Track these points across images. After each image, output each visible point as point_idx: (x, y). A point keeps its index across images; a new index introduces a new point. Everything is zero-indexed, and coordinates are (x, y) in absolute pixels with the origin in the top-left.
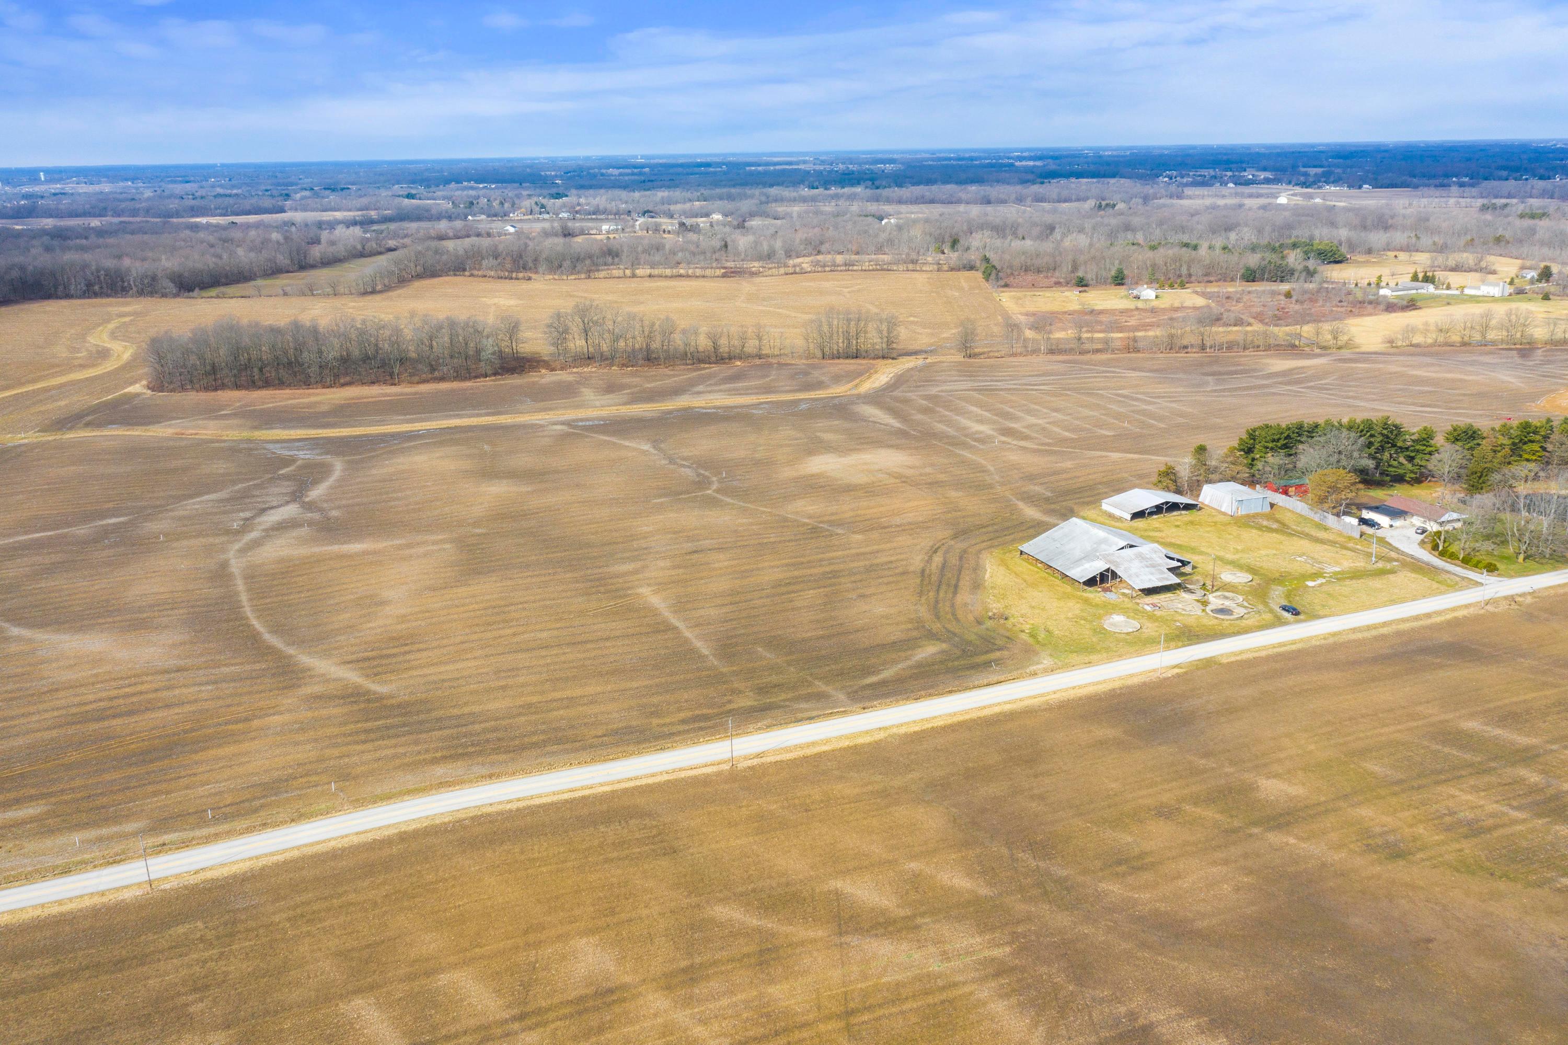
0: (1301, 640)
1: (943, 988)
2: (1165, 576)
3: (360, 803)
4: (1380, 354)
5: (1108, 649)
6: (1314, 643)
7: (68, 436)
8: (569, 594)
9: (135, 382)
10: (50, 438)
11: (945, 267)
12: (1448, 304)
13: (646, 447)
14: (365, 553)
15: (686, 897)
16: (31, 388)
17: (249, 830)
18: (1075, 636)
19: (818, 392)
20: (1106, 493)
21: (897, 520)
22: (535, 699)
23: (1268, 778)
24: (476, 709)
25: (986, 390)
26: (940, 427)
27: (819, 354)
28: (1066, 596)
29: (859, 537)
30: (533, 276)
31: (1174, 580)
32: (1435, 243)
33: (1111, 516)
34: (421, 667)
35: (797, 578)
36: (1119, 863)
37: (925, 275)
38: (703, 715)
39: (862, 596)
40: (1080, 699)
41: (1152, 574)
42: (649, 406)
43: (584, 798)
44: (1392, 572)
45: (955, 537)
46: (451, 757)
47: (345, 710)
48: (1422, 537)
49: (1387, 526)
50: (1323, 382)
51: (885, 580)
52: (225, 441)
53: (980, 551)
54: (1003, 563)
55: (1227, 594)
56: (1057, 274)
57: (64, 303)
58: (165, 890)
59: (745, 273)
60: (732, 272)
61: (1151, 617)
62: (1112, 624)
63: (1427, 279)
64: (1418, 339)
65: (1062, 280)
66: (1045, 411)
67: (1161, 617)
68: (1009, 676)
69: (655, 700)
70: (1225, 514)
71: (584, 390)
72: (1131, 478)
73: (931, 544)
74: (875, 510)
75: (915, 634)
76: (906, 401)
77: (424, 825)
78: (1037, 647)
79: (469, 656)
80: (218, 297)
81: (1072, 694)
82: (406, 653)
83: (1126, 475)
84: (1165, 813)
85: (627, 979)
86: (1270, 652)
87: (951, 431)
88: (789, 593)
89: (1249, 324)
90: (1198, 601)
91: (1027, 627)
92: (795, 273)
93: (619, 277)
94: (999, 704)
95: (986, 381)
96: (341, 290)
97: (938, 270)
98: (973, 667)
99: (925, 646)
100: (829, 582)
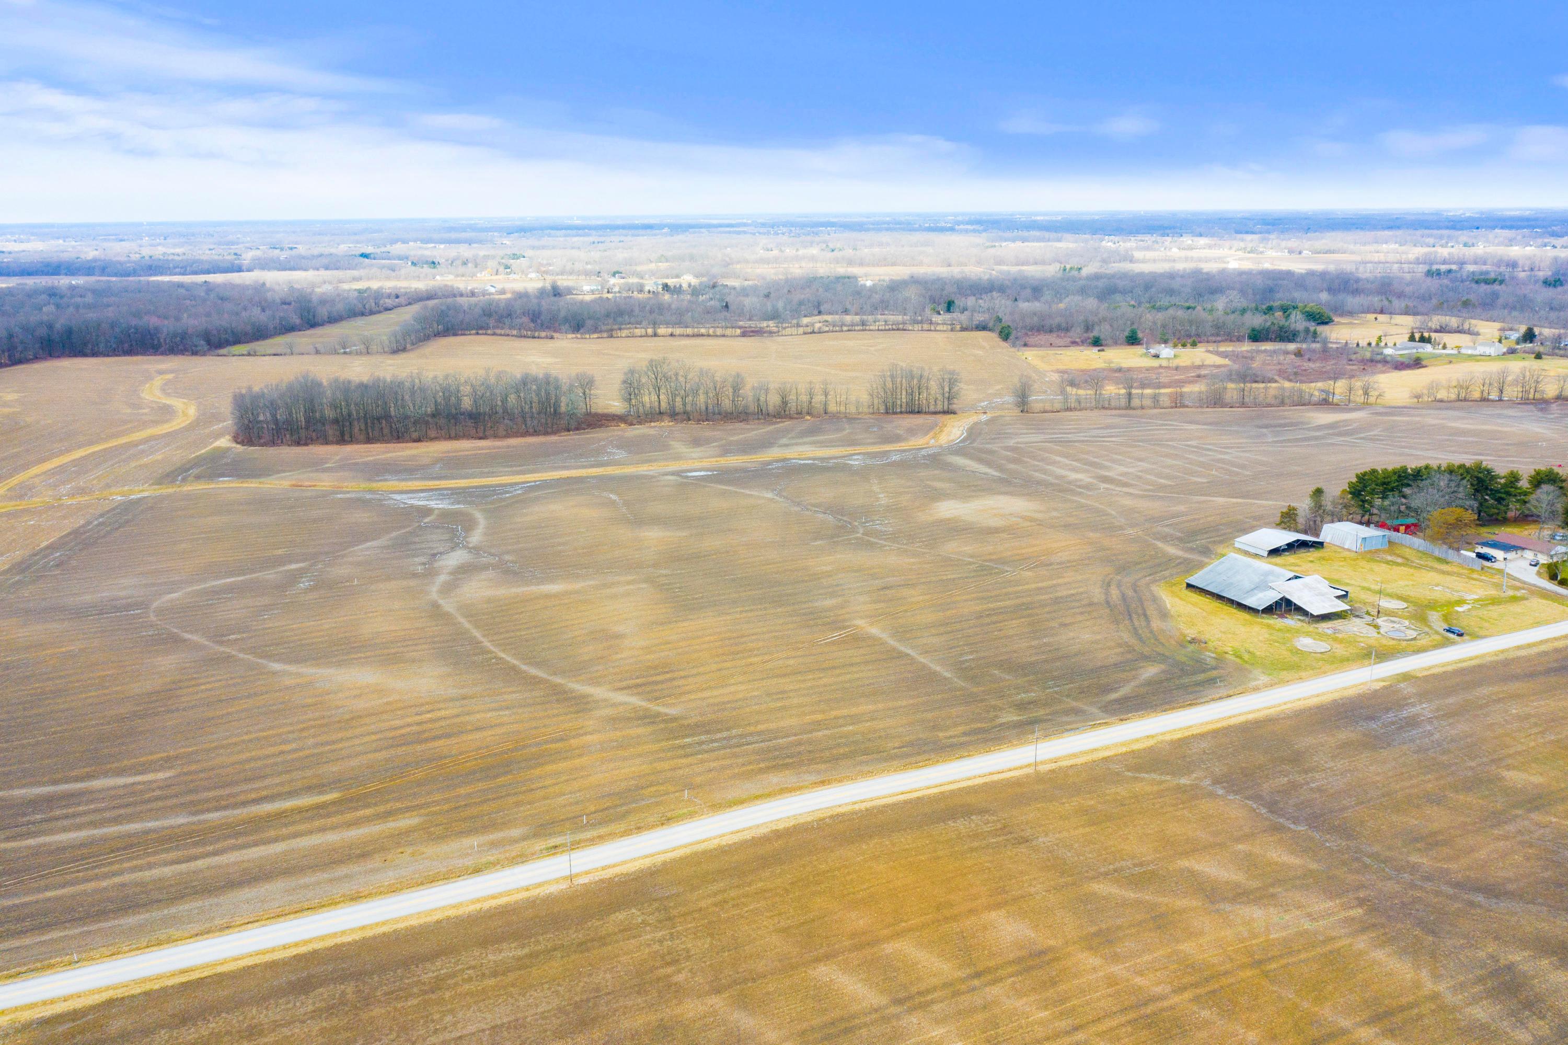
0: (1476, 657)
1: (1324, 942)
2: (1335, 603)
3: (717, 807)
4: (1410, 408)
5: (1312, 667)
6: (1489, 659)
7: (187, 488)
8: (791, 626)
9: (217, 437)
10: (171, 491)
11: (958, 327)
12: (1451, 362)
13: (770, 495)
14: (566, 593)
15: (1061, 877)
16: (115, 444)
17: (629, 832)
18: (1277, 657)
19: (900, 444)
20: (1233, 533)
21: (1056, 558)
22: (819, 717)
23: (1509, 770)
24: (772, 726)
25: (1060, 442)
26: (1039, 476)
27: (882, 409)
28: (1248, 623)
29: (1029, 574)
30: (556, 335)
31: (1342, 606)
32: (1407, 307)
33: (1248, 553)
34: (694, 691)
35: (993, 609)
36: (1416, 840)
37: (943, 335)
38: (979, 728)
39: (1064, 625)
40: (1310, 709)
41: (1324, 601)
42: (746, 457)
43: (918, 798)
44: (1523, 599)
45: (1118, 573)
46: (774, 767)
47: (649, 729)
48: (1536, 568)
49: (1502, 559)
50: (1372, 433)
51: (1076, 610)
52: (348, 492)
53: (1148, 585)
54: (1175, 594)
55: (1392, 619)
56: (1071, 334)
58: (585, 884)
59: (765, 332)
60: (753, 332)
62: (1304, 646)
63: (1423, 340)
64: (1442, 395)
65: (1077, 340)
66: (1129, 460)
67: (1344, 639)
68: (1235, 690)
69: (929, 715)
70: (1349, 550)
71: (672, 443)
72: (1247, 520)
73: (1100, 579)
74: (1028, 550)
75: (1129, 656)
76: (991, 452)
77: (791, 824)
78: (1248, 666)
79: (732, 681)
80: (249, 355)
82: (672, 679)
83: (1240, 517)
84: (1436, 800)
85: (1052, 942)
86: (1455, 667)
87: (1051, 479)
88: (994, 623)
89: (1276, 381)
90: (1369, 624)
91: (1228, 649)
92: (813, 332)
93: (641, 336)
95: (1056, 434)
96: (374, 348)
97: (952, 330)
98: (1199, 684)
99: (1145, 666)
100: (1026, 613)
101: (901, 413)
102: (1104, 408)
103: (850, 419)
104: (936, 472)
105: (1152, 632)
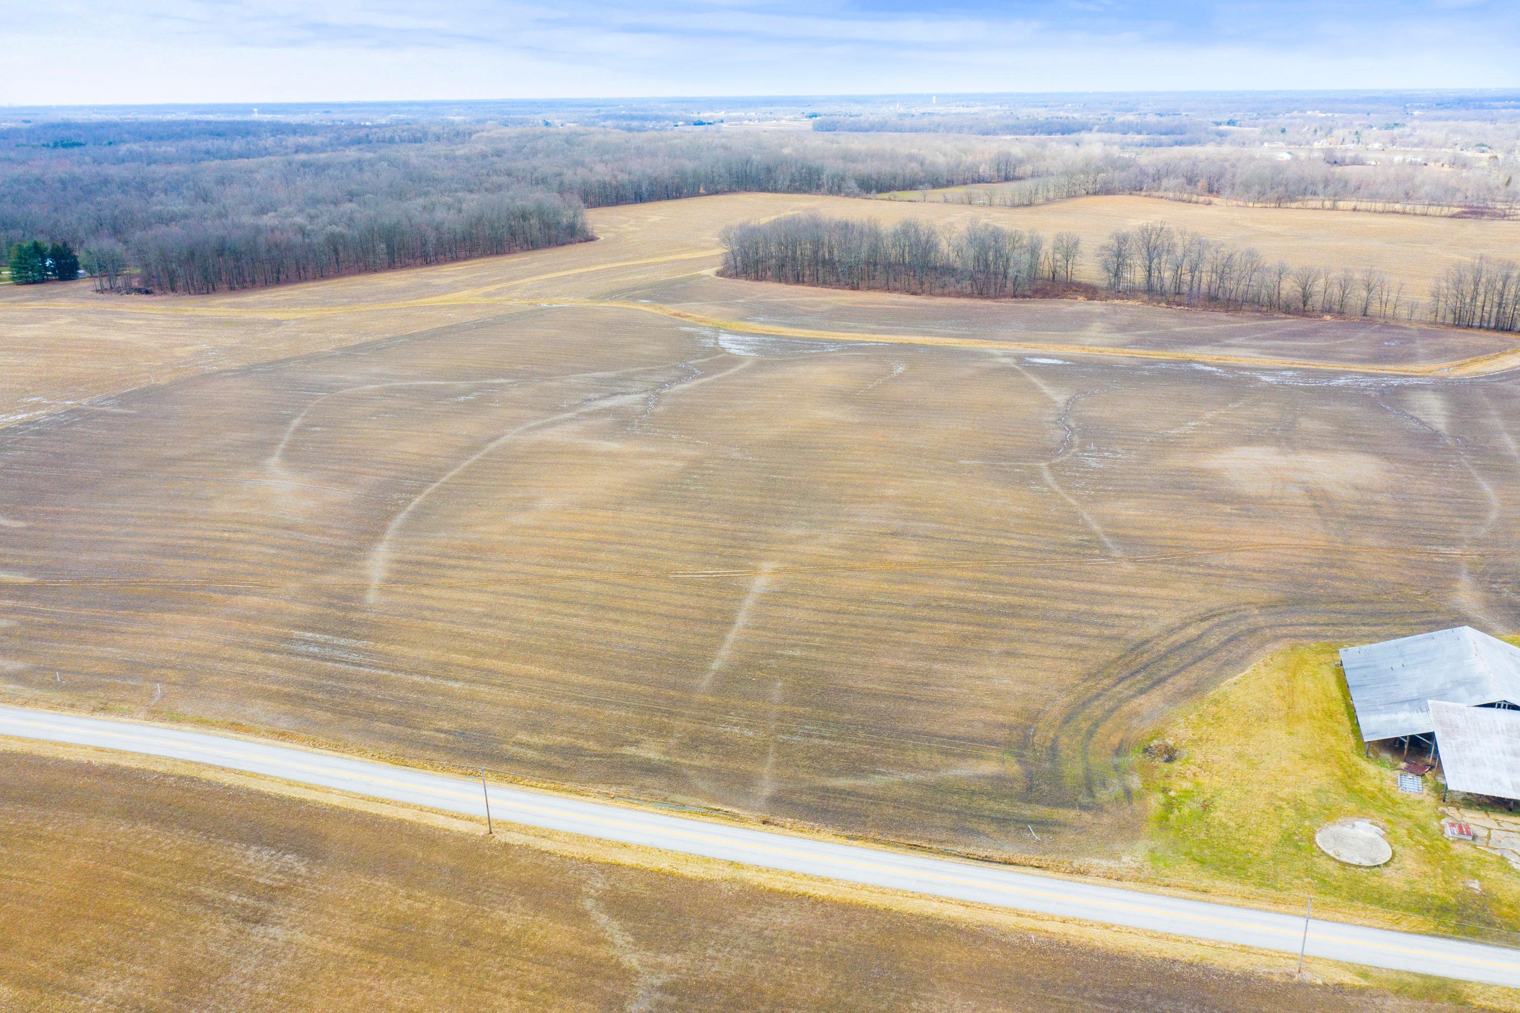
3: (156, 714)
5: (1266, 881)
7: (600, 305)
8: (691, 547)
9: (712, 267)
10: (585, 305)
13: (1060, 397)
18: (1242, 835)
27: (1450, 318)
28: (1327, 757)
29: (1129, 568)
34: (440, 586)
35: (963, 601)
39: (1008, 654)
45: (1267, 607)
51: (1072, 639)
53: (1277, 638)
54: (1296, 668)
61: (1433, 852)
62: (1337, 838)
67: (1454, 859)
68: (1033, 859)
69: (566, 707)
73: (1215, 605)
74: (1207, 536)
75: (1000, 735)
76: (1505, 397)
78: (1150, 828)
79: (490, 588)
80: (890, 199)
82: (455, 567)
88: (923, 619)
91: (1180, 787)
93: (1316, 209)
94: (949, 901)
98: (1003, 821)
99: (989, 758)
100: (995, 619)
101: (1480, 327)
103: (1388, 324)
104: (1353, 409)
105: (1112, 710)
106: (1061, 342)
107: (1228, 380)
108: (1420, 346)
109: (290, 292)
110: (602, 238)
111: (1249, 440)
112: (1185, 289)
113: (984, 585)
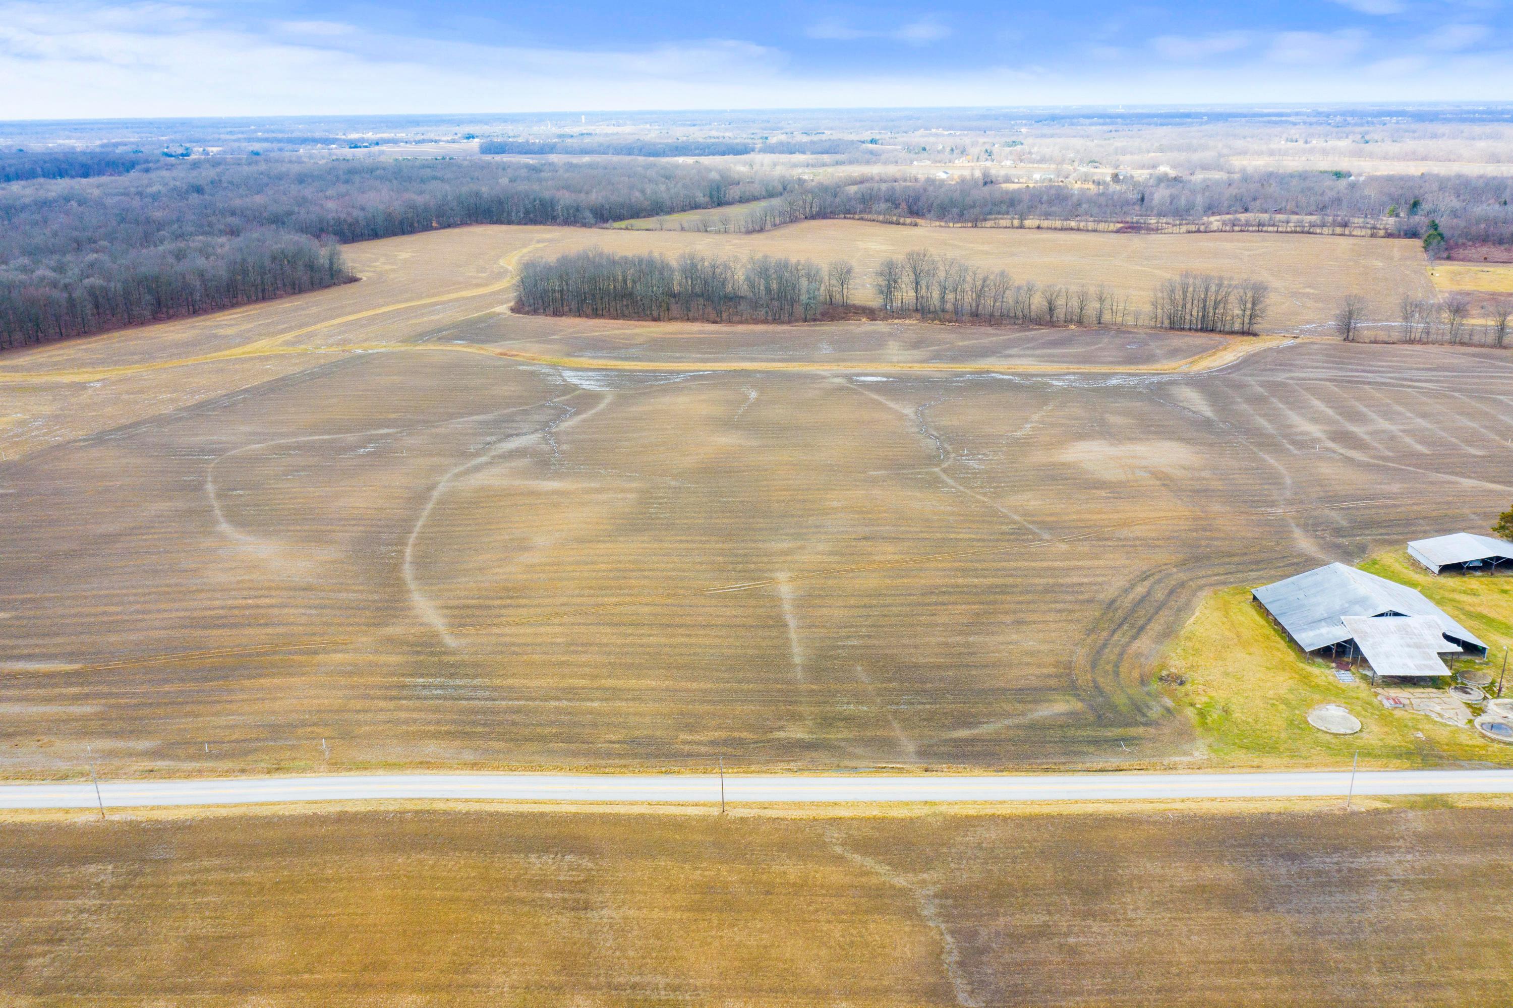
2: (1430, 662)
3: (336, 766)
5: (1294, 754)
7: (418, 348)
8: (704, 567)
9: (502, 304)
10: (403, 349)
11: (1382, 233)
13: (908, 410)
14: (556, 492)
15: (557, 973)
17: (227, 773)
18: (1260, 725)
19: (1141, 367)
20: (1425, 532)
21: (1124, 533)
22: (583, 683)
24: (520, 683)
25: (1349, 382)
26: (1261, 422)
27: (1166, 323)
28: (1282, 666)
29: (1064, 547)
30: (921, 222)
31: (1442, 670)
33: (1415, 564)
34: (507, 625)
35: (958, 586)
37: (1351, 240)
38: (738, 739)
39: (1019, 622)
40: (1213, 818)
41: (1411, 657)
42: (947, 366)
43: (542, 815)
45: (1181, 564)
47: (404, 659)
51: (1059, 606)
53: (1201, 588)
54: (1225, 608)
57: (504, 228)
58: (112, 822)
59: (1144, 229)
61: (1385, 718)
62: (1322, 719)
66: (1409, 414)
67: (1398, 720)
68: (1136, 763)
69: (703, 709)
71: (890, 343)
72: (1473, 517)
73: (1144, 568)
74: (1104, 516)
75: (1053, 682)
76: (1240, 386)
77: (369, 809)
78: (1199, 731)
79: (558, 621)
80: (627, 229)
81: (1207, 807)
82: (505, 607)
83: (1466, 511)
87: (1270, 428)
88: (936, 604)
90: (1469, 705)
91: (1201, 701)
92: (1199, 231)
93: (1005, 227)
94: (1098, 801)
95: (1357, 371)
96: (731, 227)
97: (1372, 236)
98: (1096, 742)
99: (1055, 701)
100: (992, 597)
101: (1190, 329)
102: (1462, 344)
103: (1121, 330)
104: (1138, 404)
105: (1121, 654)
106: (872, 360)
107: (1027, 386)
108: (1154, 347)
109: (61, 352)
110: (365, 279)
111: (1081, 436)
112: (949, 306)
113: (965, 571)
